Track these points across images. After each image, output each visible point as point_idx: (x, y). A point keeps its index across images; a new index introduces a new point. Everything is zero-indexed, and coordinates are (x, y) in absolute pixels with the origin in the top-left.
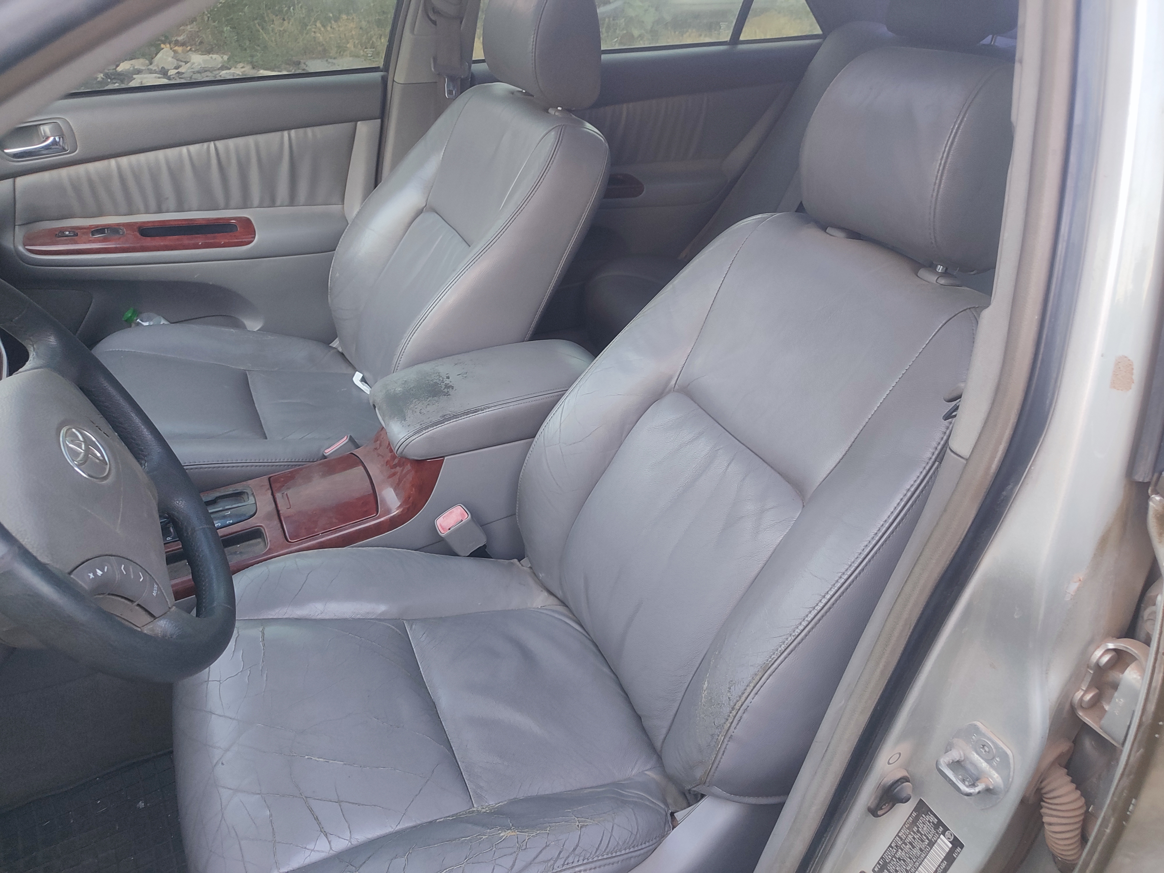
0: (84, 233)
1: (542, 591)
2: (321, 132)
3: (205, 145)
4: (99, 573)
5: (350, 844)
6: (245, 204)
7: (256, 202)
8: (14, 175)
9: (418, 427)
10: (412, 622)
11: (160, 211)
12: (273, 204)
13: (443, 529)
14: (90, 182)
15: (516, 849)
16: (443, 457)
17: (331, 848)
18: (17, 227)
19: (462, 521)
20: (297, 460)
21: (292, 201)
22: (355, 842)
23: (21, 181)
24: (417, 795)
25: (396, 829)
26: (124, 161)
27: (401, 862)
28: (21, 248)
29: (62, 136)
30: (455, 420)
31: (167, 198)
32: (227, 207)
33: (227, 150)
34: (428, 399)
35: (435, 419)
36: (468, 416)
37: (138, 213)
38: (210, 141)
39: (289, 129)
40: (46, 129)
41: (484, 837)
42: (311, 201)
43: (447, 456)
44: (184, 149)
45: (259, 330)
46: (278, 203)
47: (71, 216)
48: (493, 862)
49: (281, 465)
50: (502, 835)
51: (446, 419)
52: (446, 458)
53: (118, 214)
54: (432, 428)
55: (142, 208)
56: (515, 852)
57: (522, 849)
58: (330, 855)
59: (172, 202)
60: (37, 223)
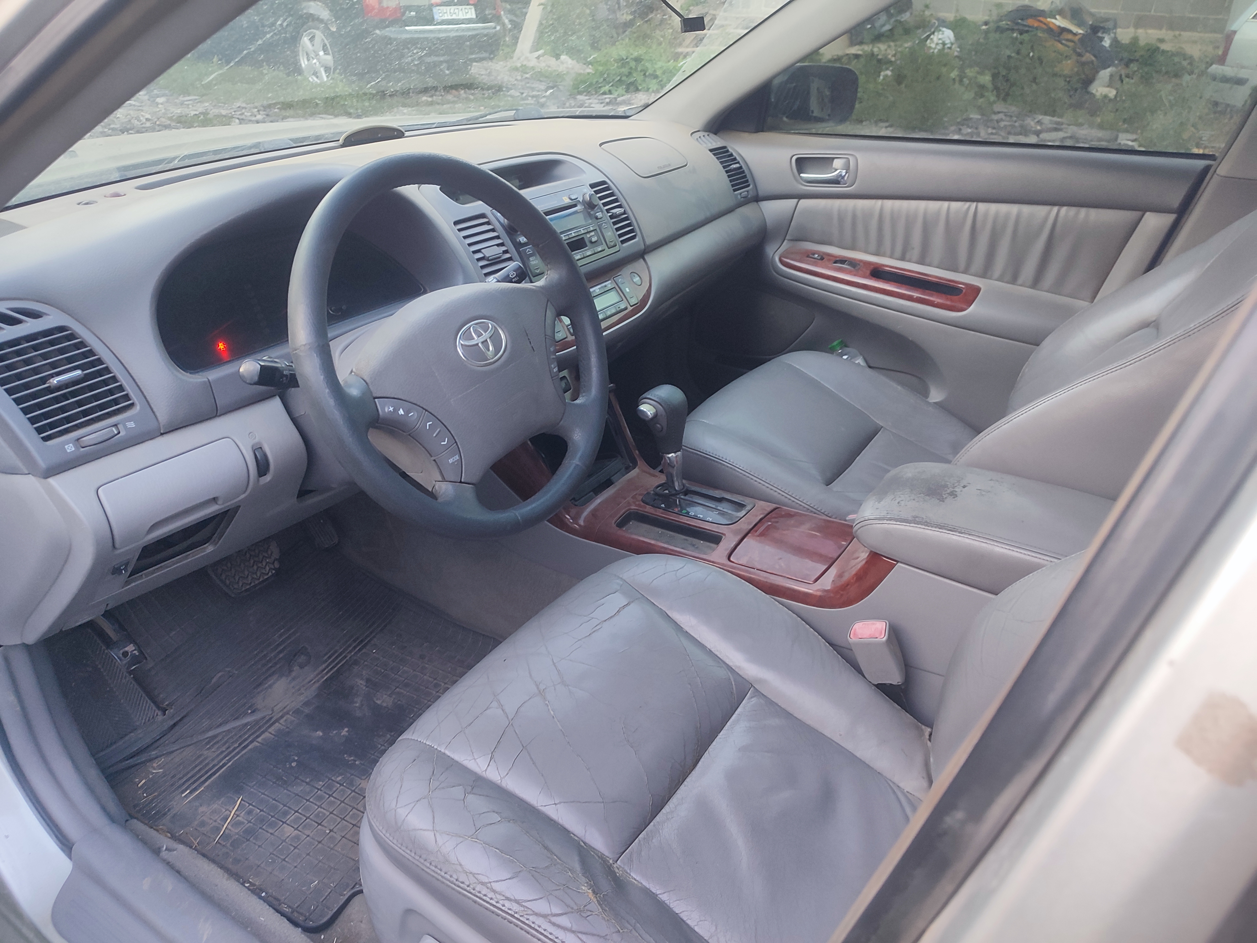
0: (829, 260)
1: (923, 778)
2: (1095, 216)
3: (968, 204)
4: (401, 412)
5: (500, 781)
6: (985, 274)
7: (997, 274)
8: (800, 196)
9: (883, 514)
10: (758, 693)
11: (903, 258)
12: (1014, 280)
13: (855, 634)
14: (854, 217)
15: (577, 908)
16: (898, 562)
17: (486, 770)
18: (786, 241)
19: (877, 638)
20: (819, 509)
21: (1036, 283)
22: (504, 784)
23: (804, 203)
24: (580, 802)
25: (540, 808)
26: (889, 203)
27: (496, 818)
28: (777, 259)
29: (848, 170)
30: (923, 527)
31: (913, 249)
32: (966, 271)
33: (986, 215)
34: (920, 494)
35: (904, 515)
36: (941, 530)
37: (883, 255)
38: (974, 202)
39: (1060, 205)
40: (837, 163)
41: (570, 874)
42: (1056, 289)
43: (901, 563)
44: (946, 204)
45: (935, 403)
46: (1020, 281)
47: (830, 244)
48: (548, 893)
49: (801, 505)
50: (584, 888)
51: (915, 520)
52: (899, 564)
53: (866, 252)
54: (895, 523)
55: (888, 252)
56: (572, 908)
57: (582, 914)
58: (482, 775)
59: (915, 253)
60: (803, 242)
